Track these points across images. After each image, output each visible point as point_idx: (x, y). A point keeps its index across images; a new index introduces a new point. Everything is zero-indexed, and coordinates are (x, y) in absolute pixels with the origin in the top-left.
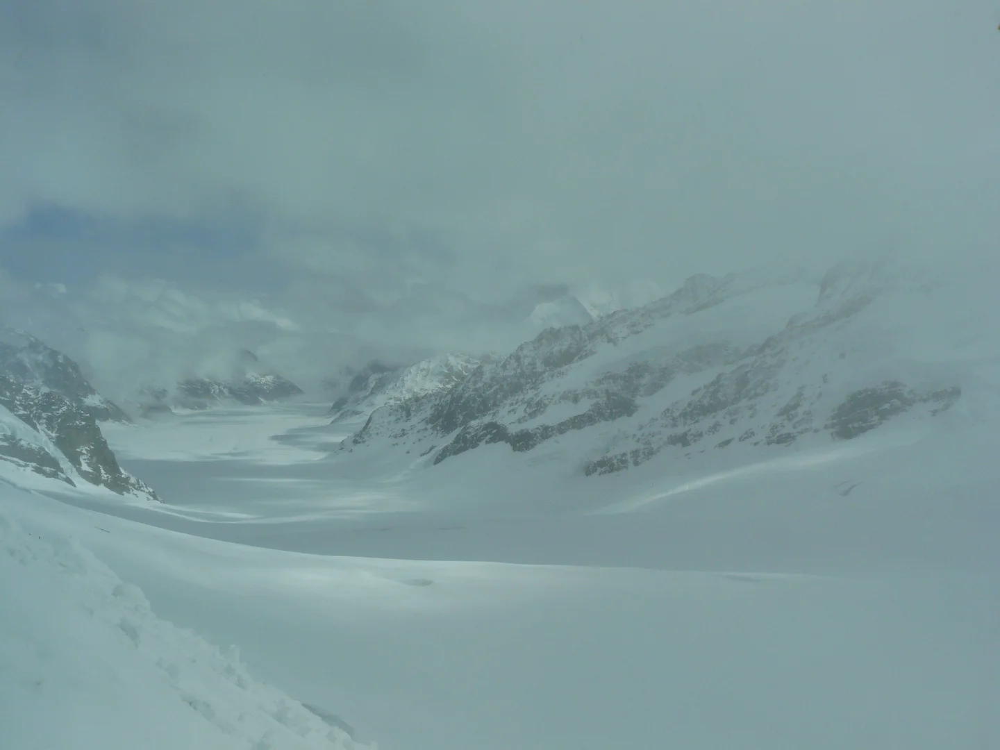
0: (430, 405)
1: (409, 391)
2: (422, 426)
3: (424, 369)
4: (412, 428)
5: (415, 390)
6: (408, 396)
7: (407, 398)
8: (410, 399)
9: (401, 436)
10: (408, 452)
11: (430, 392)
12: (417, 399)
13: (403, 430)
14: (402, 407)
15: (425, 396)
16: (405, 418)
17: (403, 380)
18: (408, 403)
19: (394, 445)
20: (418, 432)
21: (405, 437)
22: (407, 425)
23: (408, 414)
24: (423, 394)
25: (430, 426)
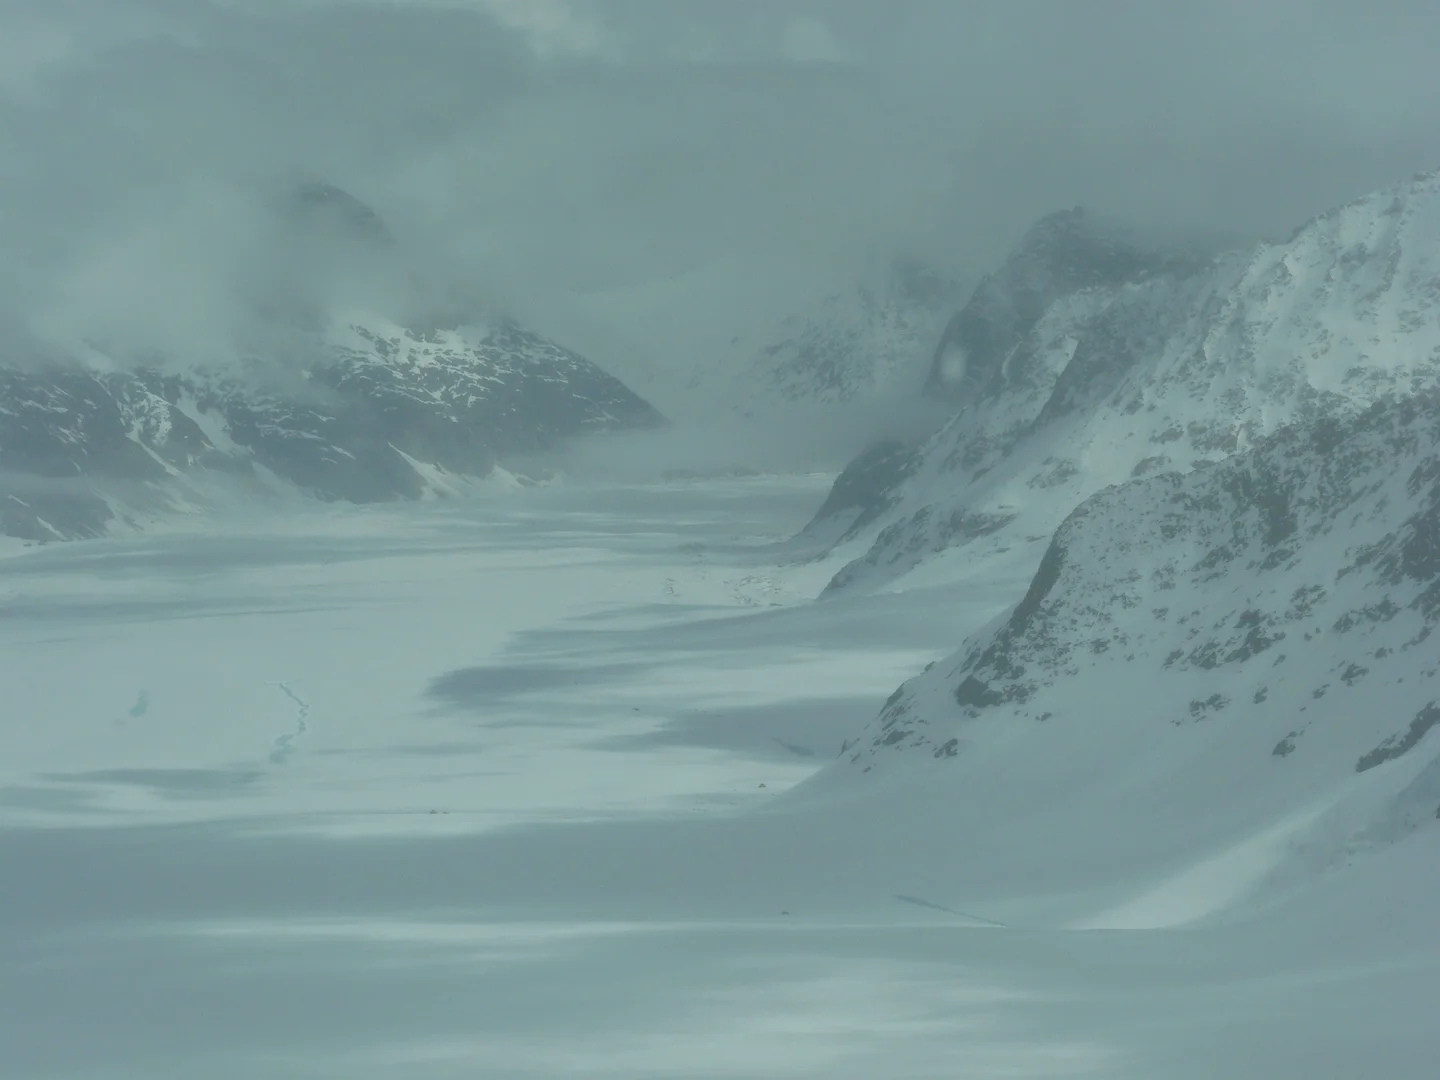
0: (1408, 463)
1: (1278, 384)
2: (1363, 590)
3: (1360, 255)
4: (1304, 601)
5: (1316, 382)
6: (1270, 417)
7: (1267, 427)
8: (1285, 434)
9: (1242, 655)
10: (1282, 749)
11: (1404, 387)
12: (1327, 435)
13: (1251, 618)
14: (1238, 484)
15: (1374, 417)
16: (1256, 550)
17: (1238, 326)
18: (1277, 455)
19: (1196, 706)
20: (1343, 625)
21: (1266, 657)
22: (1274, 594)
23: (1279, 527)
24: (1359, 400)
25: (1408, 590)
